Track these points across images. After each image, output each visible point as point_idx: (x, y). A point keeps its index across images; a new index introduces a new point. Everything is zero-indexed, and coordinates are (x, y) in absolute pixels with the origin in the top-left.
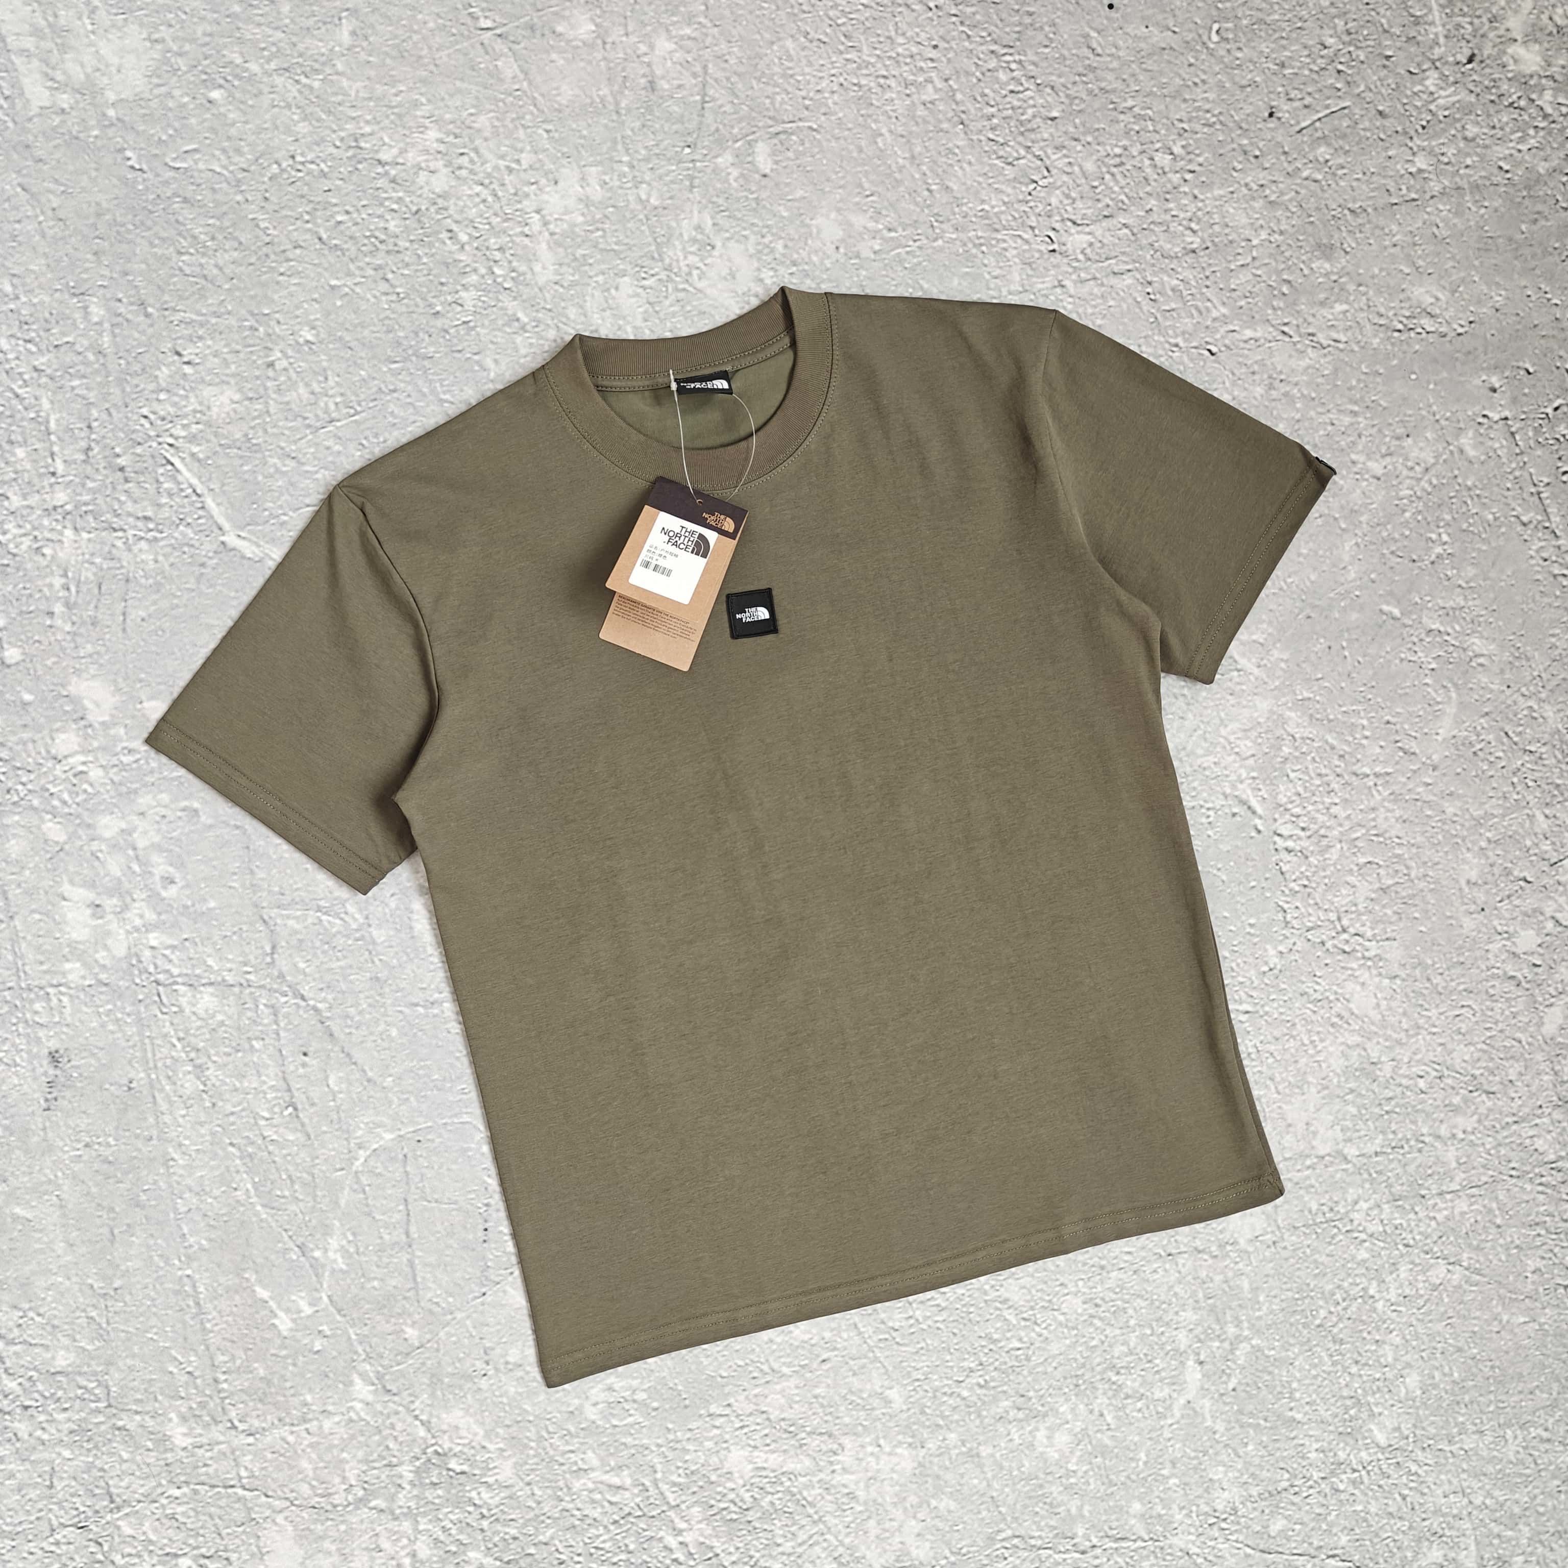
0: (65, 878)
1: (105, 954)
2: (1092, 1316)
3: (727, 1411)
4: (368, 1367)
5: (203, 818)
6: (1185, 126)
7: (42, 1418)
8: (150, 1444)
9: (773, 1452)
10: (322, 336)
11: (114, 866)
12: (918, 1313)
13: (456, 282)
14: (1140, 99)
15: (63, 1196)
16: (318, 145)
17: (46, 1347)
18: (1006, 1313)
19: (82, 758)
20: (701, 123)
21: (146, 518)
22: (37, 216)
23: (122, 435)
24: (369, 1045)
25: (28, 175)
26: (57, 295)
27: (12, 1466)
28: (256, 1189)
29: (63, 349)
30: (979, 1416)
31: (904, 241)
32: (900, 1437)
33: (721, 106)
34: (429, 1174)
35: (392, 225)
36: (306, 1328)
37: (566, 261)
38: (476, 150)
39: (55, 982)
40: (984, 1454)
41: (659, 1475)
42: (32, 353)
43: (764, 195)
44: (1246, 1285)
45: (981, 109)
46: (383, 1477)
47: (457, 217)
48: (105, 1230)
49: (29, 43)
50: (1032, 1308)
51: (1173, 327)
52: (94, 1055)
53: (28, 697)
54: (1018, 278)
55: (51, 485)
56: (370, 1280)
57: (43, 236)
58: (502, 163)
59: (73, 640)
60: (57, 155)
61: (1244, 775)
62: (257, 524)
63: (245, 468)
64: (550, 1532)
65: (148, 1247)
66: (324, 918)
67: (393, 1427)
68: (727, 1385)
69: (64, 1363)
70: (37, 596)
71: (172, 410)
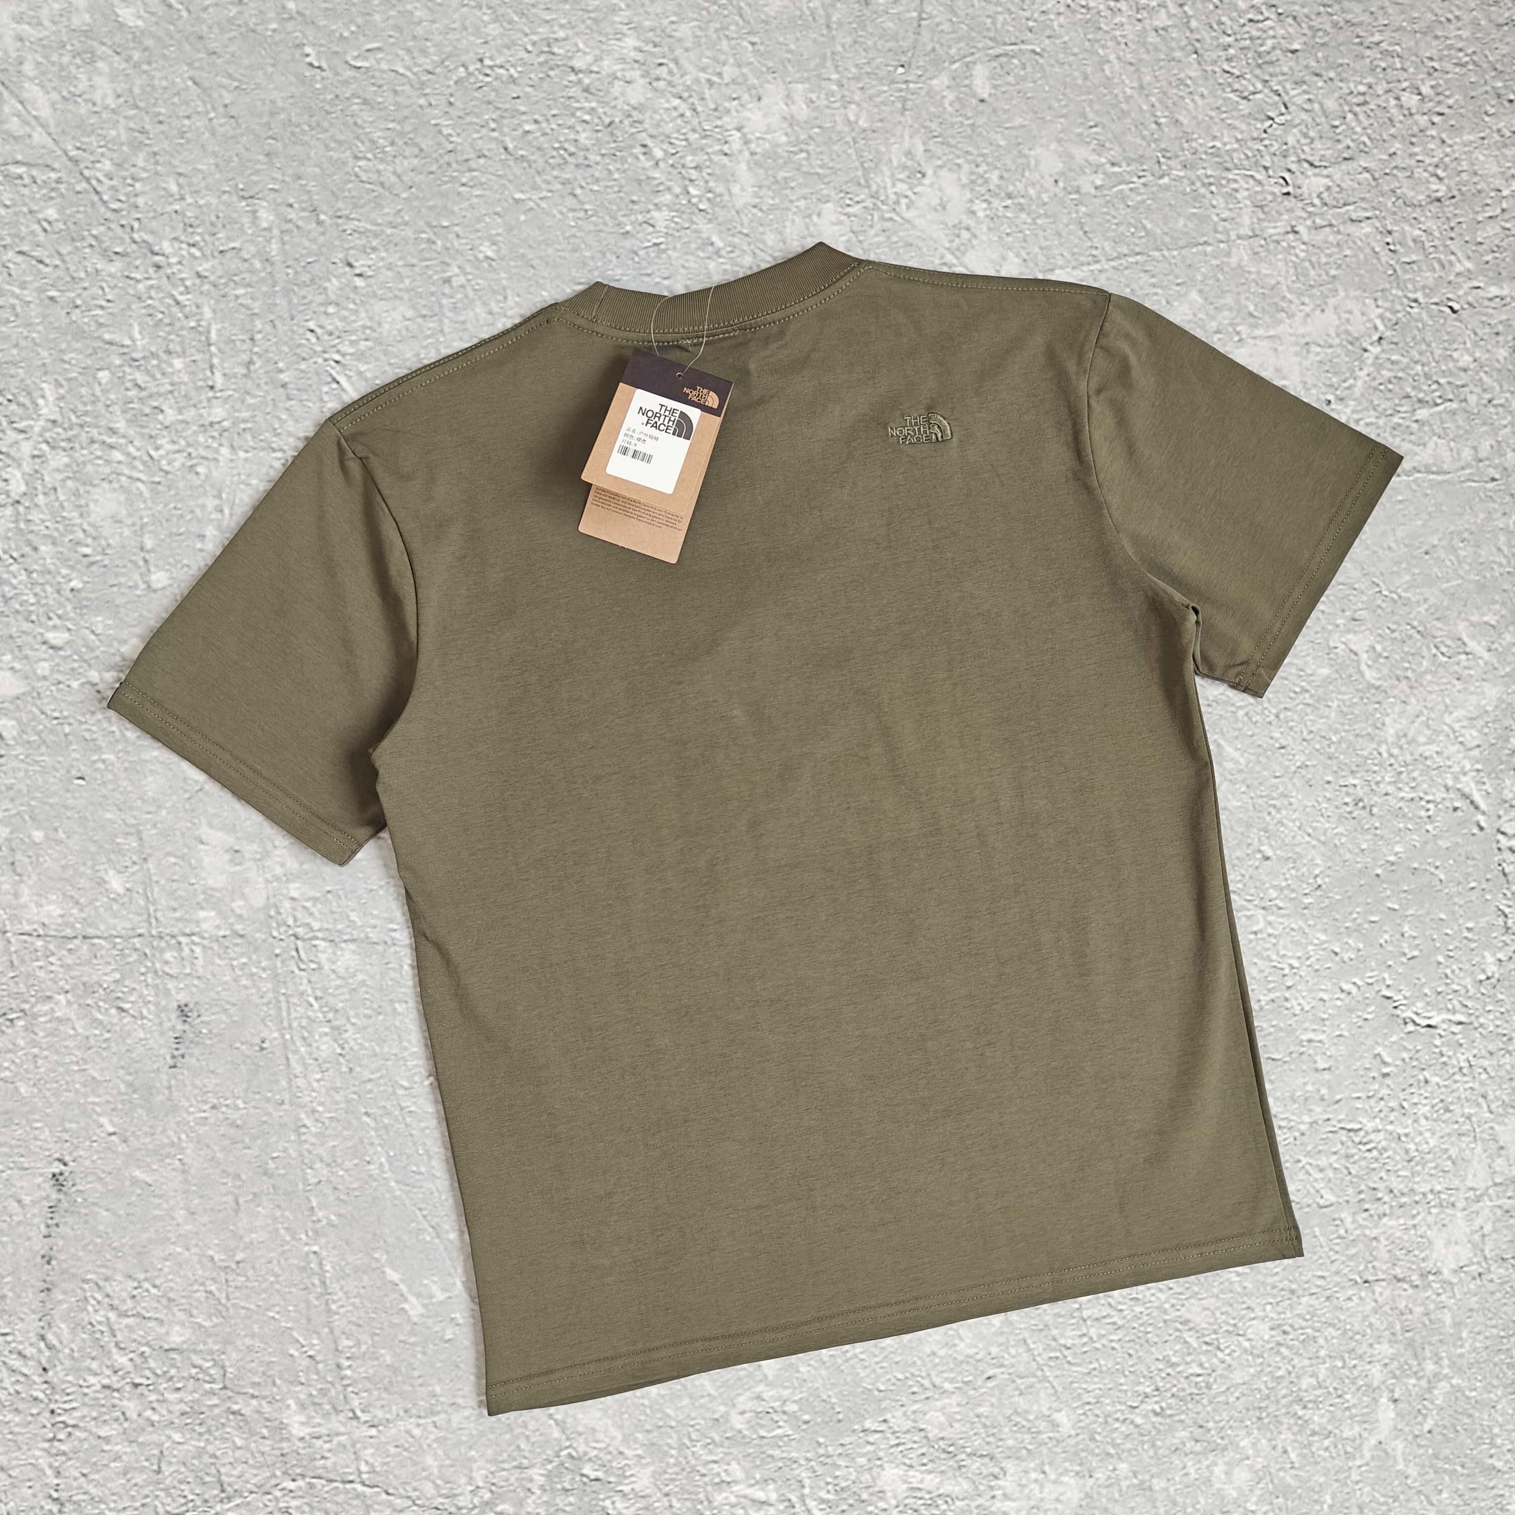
0: (203, 821)
1: (241, 903)
2: (1279, 1344)
3: (883, 1427)
6: (1436, 65)
7: (153, 1397)
8: (265, 1432)
9: (930, 1472)
10: (503, 252)
12: (1093, 1332)
13: (649, 201)
14: (1388, 34)
15: (186, 1160)
16: (509, 48)
17: (161, 1322)
18: (1186, 1335)
20: (916, 41)
22: (207, 113)
23: (286, 349)
25: (201, 69)
26: (225, 197)
27: (118, 1447)
28: (390, 1164)
29: (228, 255)
30: (1153, 1446)
31: (1127, 177)
32: (1067, 1464)
33: (938, 25)
35: (583, 138)
37: (766, 183)
38: (676, 61)
39: (188, 931)
40: (1157, 1488)
41: (807, 1491)
42: (195, 258)
43: (981, 121)
44: (1448, 1319)
45: (1217, 38)
46: (512, 1480)
47: (654, 132)
48: (230, 1199)
50: (1215, 1332)
51: (1413, 281)
54: (1246, 220)
55: (209, 400)
57: (213, 133)
58: (703, 76)
60: (233, 48)
61: (1468, 767)
65: (275, 1219)
68: (884, 1399)
69: (178, 1340)
70: (189, 517)
71: (339, 324)
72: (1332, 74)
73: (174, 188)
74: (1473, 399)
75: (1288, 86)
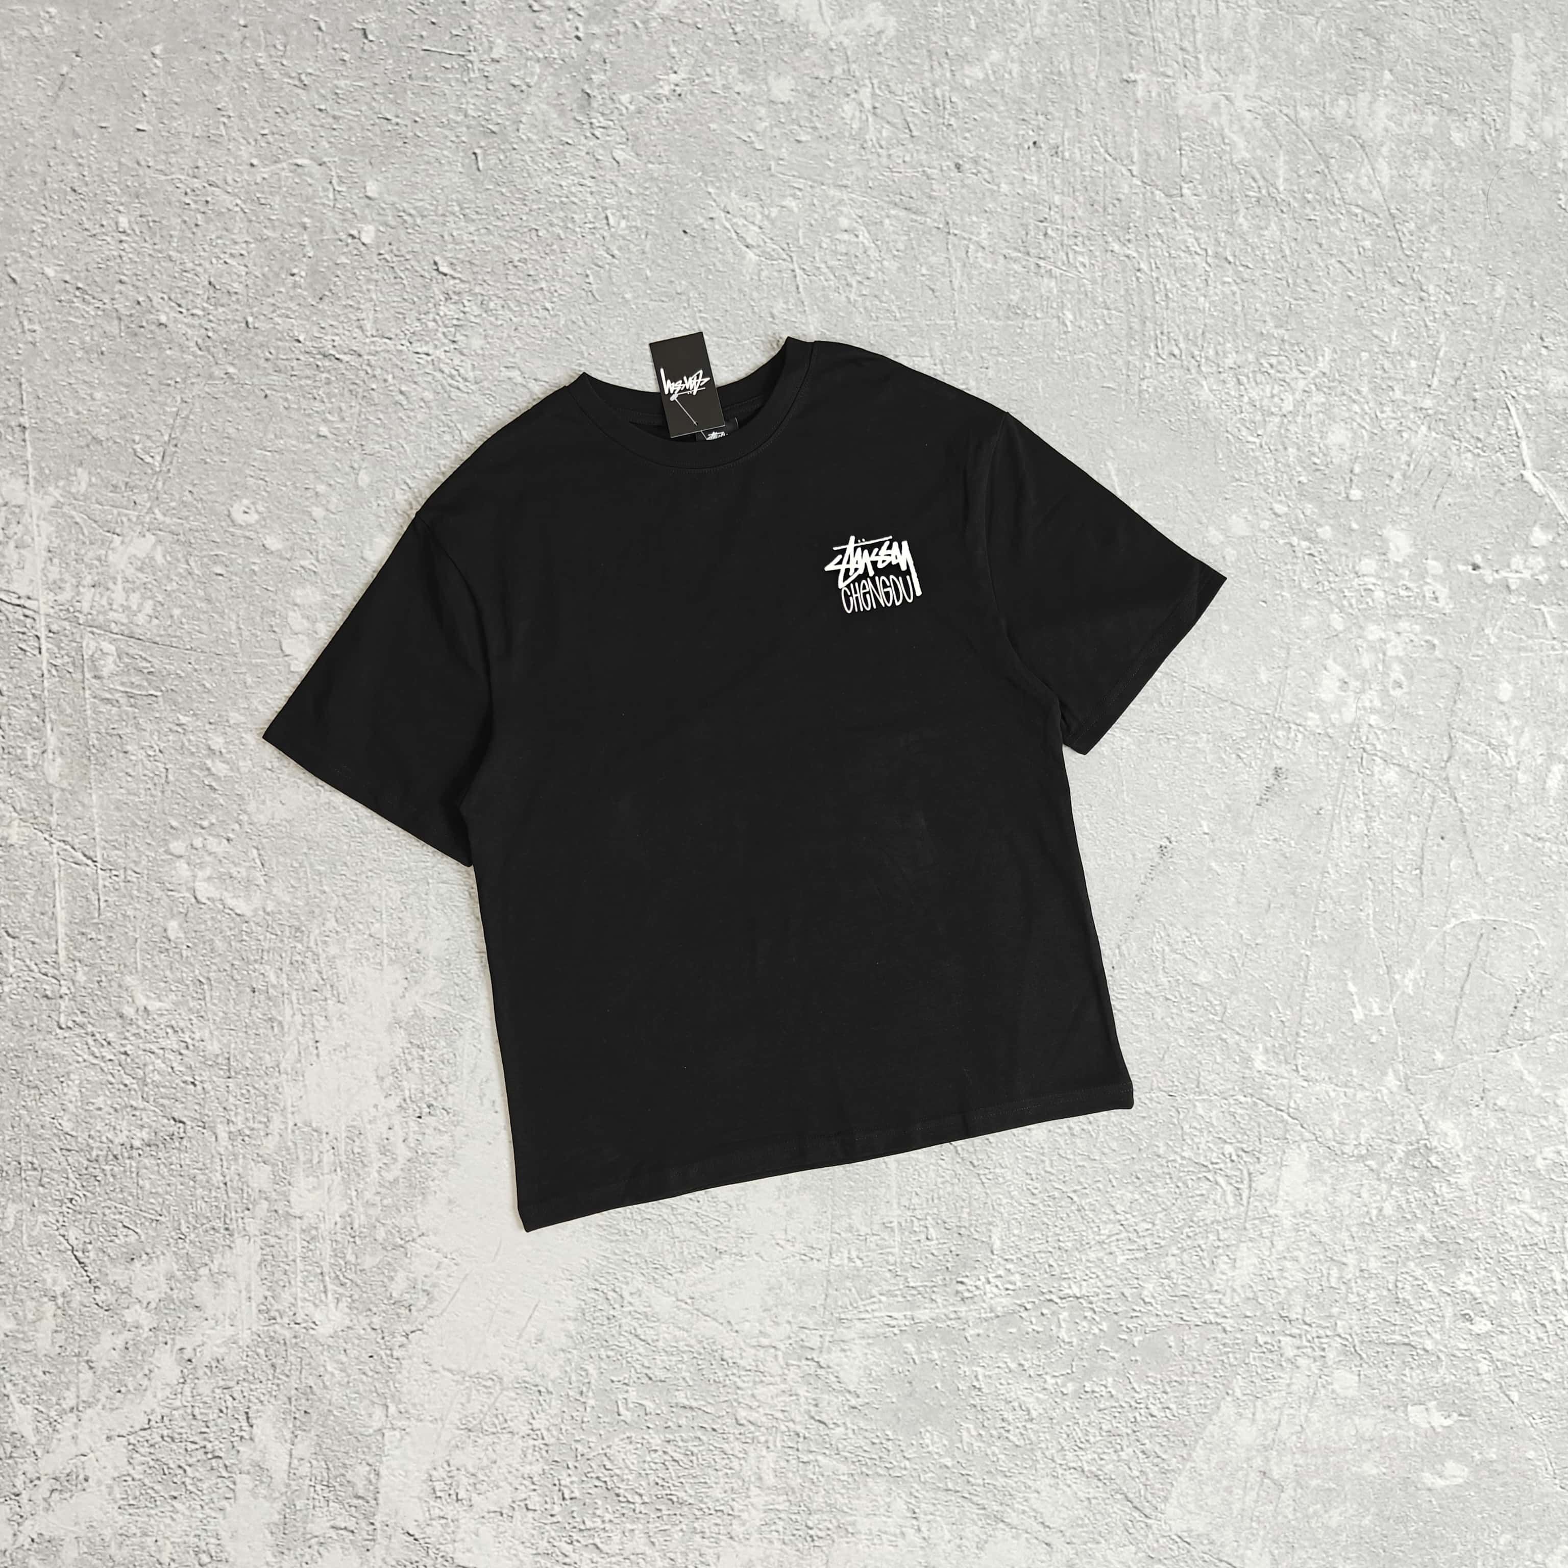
4: (1401, 1067)
5: (1437, 652)
11: (1367, 660)
19: (1373, 580)
21: (1478, 439)
24: (1486, 849)
34: (1493, 953)
36: (1371, 1024)
49: (1526, 100)
52: (1303, 781)
53: (1355, 526)
56: (1425, 1009)
59: (1399, 500)
62: (1549, 471)
63: (1556, 431)
64: (1477, 1234)
66: (1491, 752)
67: (1403, 1115)
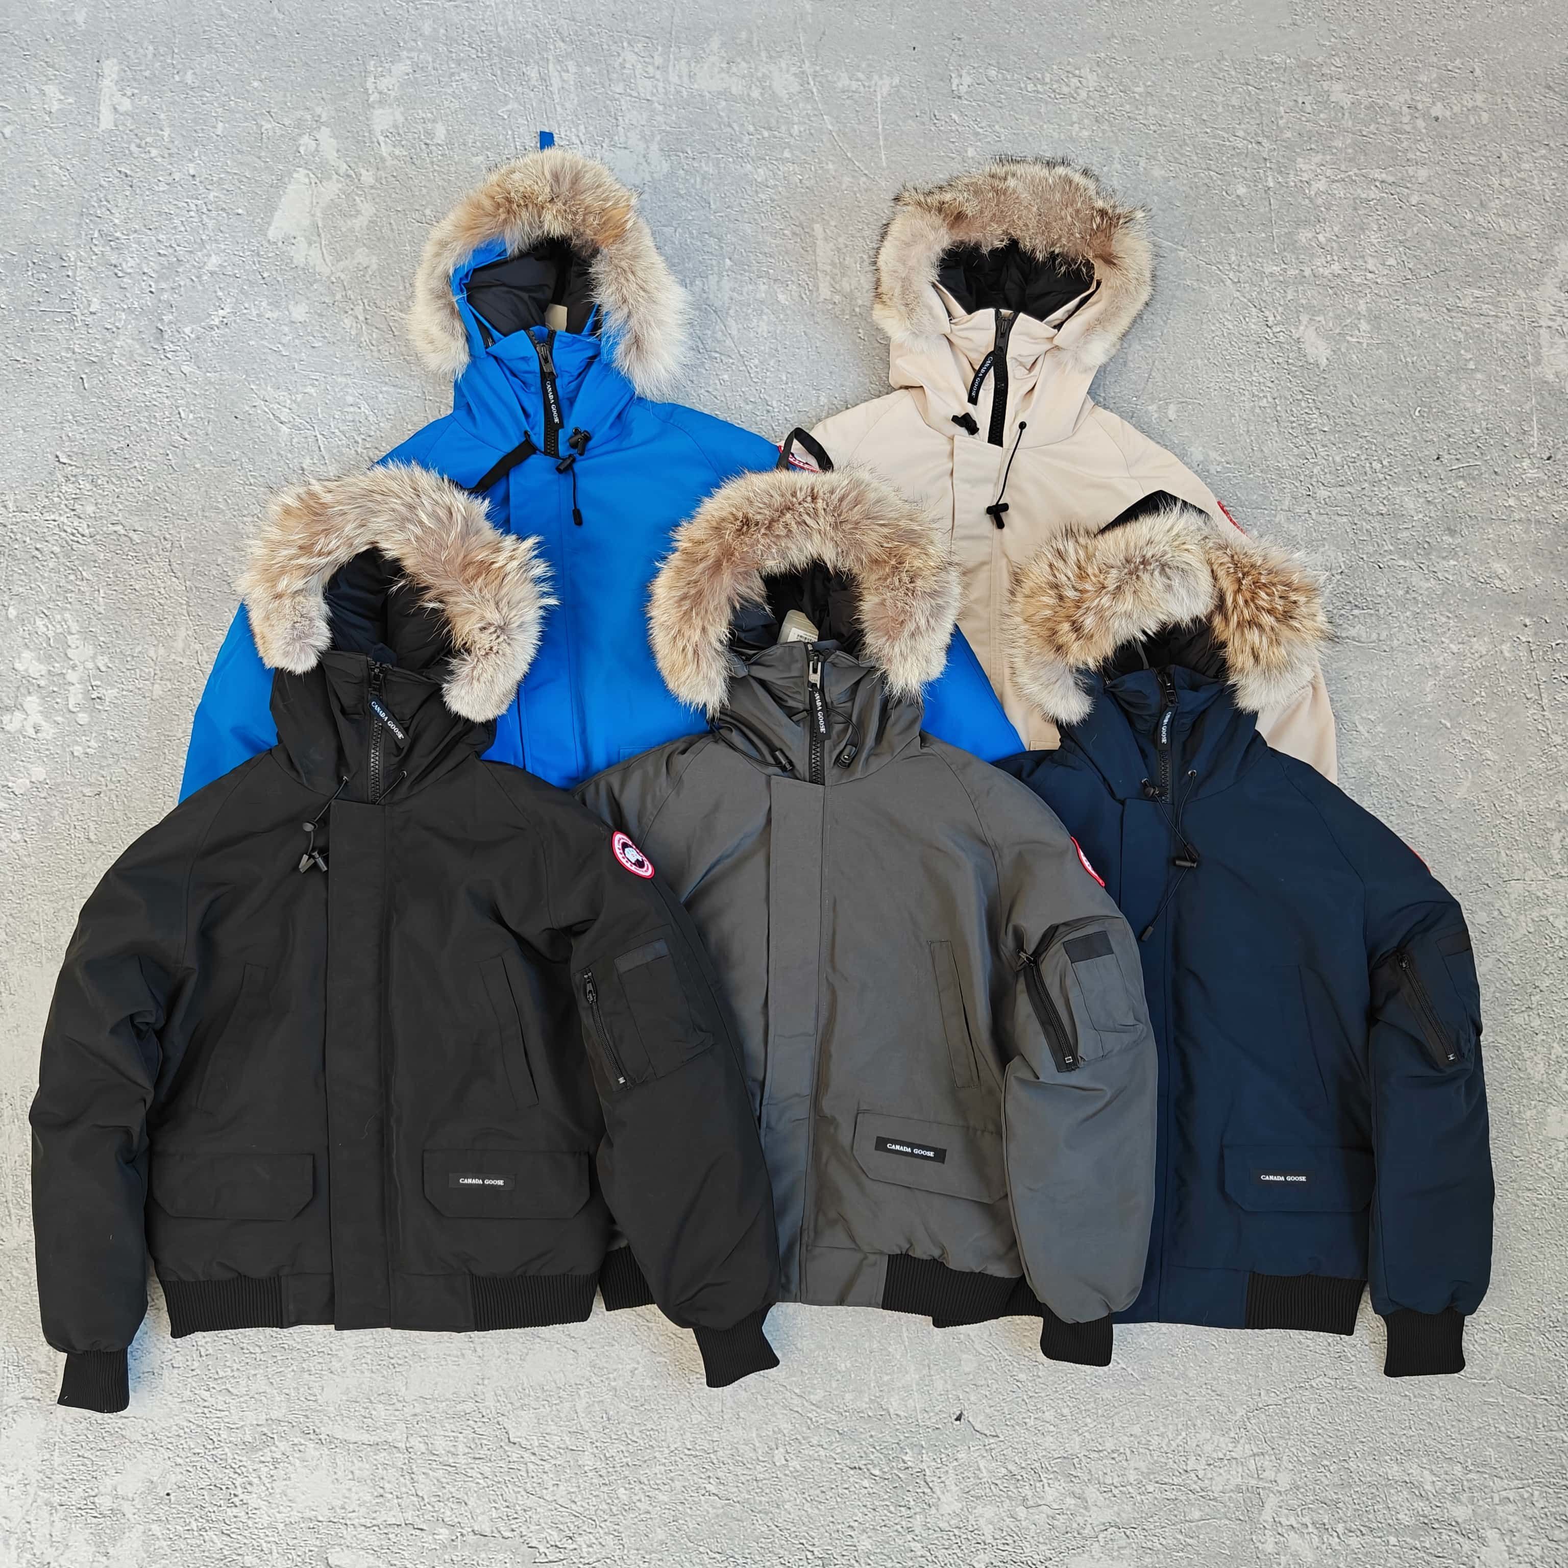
72: (1341, 446)
73: (784, 378)
74: (1382, 611)
75: (1319, 446)
